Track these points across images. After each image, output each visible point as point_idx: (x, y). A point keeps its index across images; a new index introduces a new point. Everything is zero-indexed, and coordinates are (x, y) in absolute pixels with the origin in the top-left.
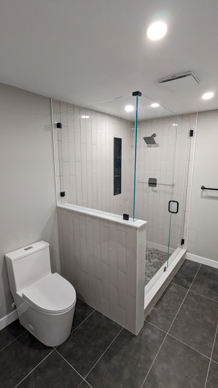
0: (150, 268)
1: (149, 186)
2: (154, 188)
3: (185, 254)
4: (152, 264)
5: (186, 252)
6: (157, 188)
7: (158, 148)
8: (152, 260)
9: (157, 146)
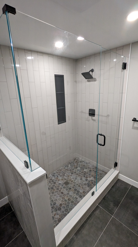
0: (84, 187)
1: (89, 115)
2: (94, 118)
3: (118, 175)
4: (87, 182)
5: (119, 173)
6: (96, 117)
7: (95, 82)
8: (88, 179)
9: (95, 80)
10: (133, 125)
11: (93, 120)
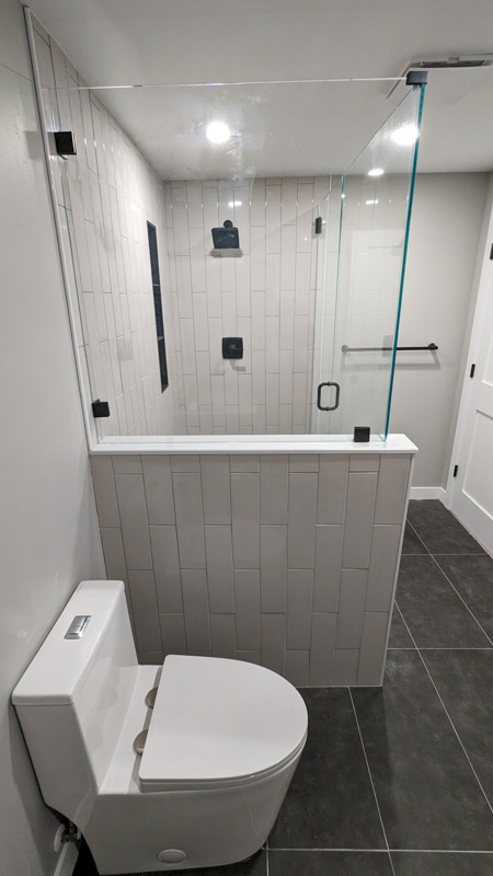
1: (225, 358)
2: (239, 362)
7: (240, 260)
9: (239, 254)
10: (343, 361)
11: (238, 369)
